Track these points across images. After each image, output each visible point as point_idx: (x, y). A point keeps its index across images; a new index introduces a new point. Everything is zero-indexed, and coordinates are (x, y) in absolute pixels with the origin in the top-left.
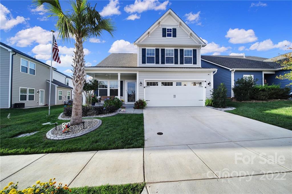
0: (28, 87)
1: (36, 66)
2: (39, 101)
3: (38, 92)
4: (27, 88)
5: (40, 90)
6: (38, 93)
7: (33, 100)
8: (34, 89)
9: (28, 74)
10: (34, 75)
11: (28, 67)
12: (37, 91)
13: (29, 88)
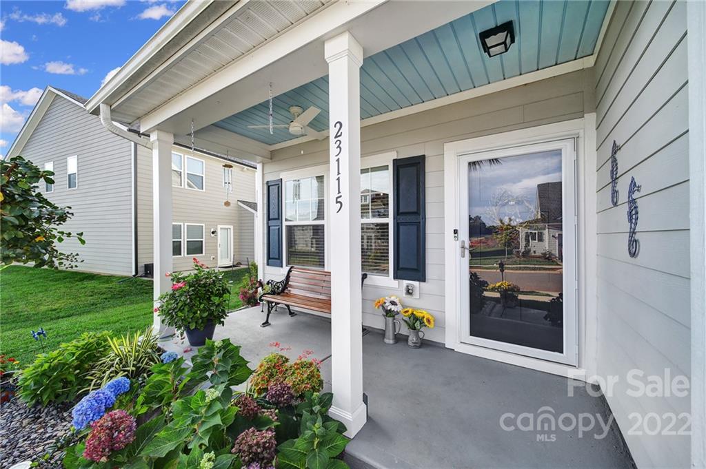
0: (184, 221)
1: (206, 168)
2: (217, 256)
3: (213, 233)
4: (182, 224)
5: (219, 227)
6: (213, 235)
7: (202, 253)
8: (204, 225)
9: (184, 189)
10: (202, 189)
11: (182, 171)
12: (212, 230)
13: (186, 224)
